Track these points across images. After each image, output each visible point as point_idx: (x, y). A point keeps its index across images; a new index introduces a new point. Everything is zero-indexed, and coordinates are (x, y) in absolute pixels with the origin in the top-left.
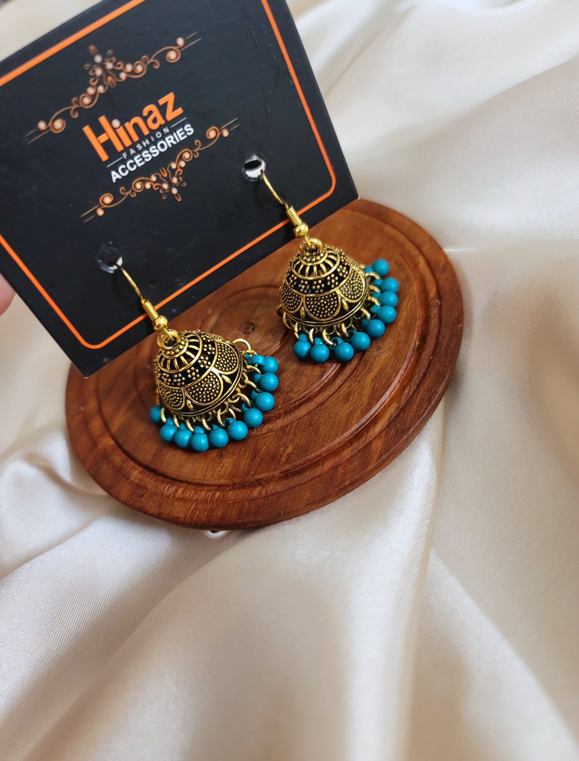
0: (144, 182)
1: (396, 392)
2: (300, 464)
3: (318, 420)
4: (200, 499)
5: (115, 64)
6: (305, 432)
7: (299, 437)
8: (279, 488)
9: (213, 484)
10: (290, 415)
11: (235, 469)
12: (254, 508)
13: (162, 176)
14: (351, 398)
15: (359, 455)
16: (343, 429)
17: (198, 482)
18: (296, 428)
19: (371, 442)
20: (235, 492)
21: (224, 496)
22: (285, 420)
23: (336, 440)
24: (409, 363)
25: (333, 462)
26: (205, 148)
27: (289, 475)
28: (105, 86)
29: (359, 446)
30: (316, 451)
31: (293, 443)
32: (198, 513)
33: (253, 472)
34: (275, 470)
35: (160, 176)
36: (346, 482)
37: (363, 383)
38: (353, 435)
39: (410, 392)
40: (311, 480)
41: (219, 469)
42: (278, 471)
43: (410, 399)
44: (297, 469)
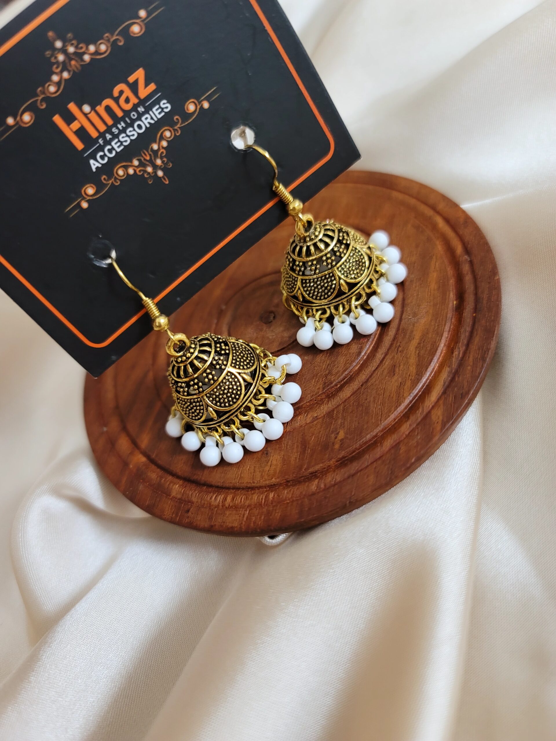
0: (126, 167)
1: (444, 357)
2: (356, 448)
3: (366, 399)
4: (253, 503)
5: (76, 47)
6: (354, 413)
7: (348, 420)
8: (338, 478)
9: (264, 485)
10: (333, 399)
11: (285, 466)
12: (315, 504)
13: (145, 159)
14: (397, 370)
15: (420, 428)
16: (395, 403)
17: (247, 486)
18: (343, 411)
19: (429, 412)
20: (290, 491)
21: (278, 496)
22: (330, 405)
23: (391, 417)
24: (451, 324)
25: (392, 440)
26: (186, 123)
27: (346, 462)
28: (69, 71)
29: (417, 419)
30: (371, 432)
31: (344, 427)
32: (254, 519)
33: (306, 465)
34: (330, 460)
35: (143, 159)
36: (412, 459)
37: (406, 353)
38: (408, 409)
39: (459, 354)
40: (372, 463)
41: (267, 468)
42: (333, 460)
43: (462, 360)
44: (354, 454)
